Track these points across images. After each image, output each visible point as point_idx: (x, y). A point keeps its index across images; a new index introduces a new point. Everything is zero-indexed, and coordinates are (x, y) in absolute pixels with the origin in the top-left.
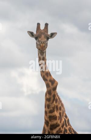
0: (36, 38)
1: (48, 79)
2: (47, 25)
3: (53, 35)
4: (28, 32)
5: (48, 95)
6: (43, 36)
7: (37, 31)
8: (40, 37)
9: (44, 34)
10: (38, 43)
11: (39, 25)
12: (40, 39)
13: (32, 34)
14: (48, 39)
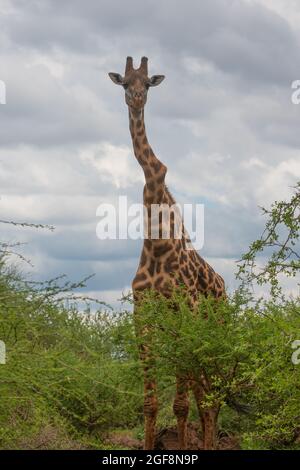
0: (126, 86)
1: (149, 161)
2: (144, 60)
3: (157, 80)
4: (110, 74)
5: (148, 191)
6: (138, 81)
7: (126, 73)
8: (133, 84)
9: (140, 78)
10: (129, 94)
12: (133, 88)
13: (116, 78)
14: (147, 86)
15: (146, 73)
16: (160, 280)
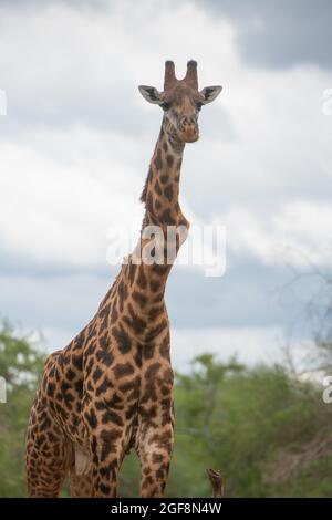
0: (166, 106)
2: (192, 66)
3: (210, 92)
6: (187, 100)
7: (165, 85)
8: (178, 104)
9: (188, 93)
11: (170, 65)
12: (179, 110)
14: (199, 106)
15: (195, 84)
16: (157, 366)
